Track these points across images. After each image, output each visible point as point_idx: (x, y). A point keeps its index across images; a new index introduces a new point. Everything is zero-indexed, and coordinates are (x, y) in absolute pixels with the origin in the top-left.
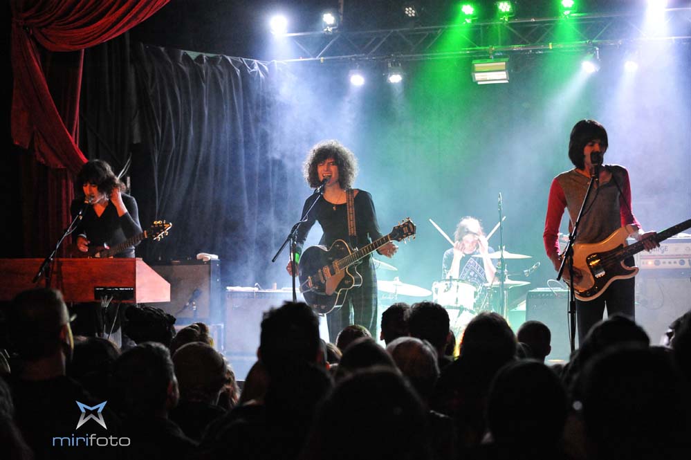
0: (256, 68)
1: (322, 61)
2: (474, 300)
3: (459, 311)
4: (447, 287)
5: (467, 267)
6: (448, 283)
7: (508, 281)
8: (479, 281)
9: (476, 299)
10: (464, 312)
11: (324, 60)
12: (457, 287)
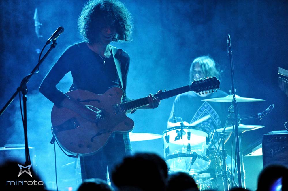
2: (207, 147)
3: (191, 158)
4: (178, 135)
5: (200, 110)
6: (179, 130)
7: (241, 126)
8: (213, 127)
9: (208, 146)
10: (197, 159)
12: (189, 134)
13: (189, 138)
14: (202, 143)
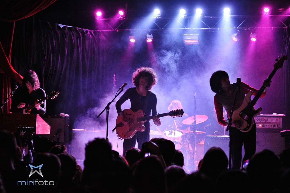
0: (89, 33)
1: (117, 31)
4: (170, 133)
10: (177, 144)
11: (118, 31)
12: (175, 133)
13: (174, 135)
14: (180, 137)
